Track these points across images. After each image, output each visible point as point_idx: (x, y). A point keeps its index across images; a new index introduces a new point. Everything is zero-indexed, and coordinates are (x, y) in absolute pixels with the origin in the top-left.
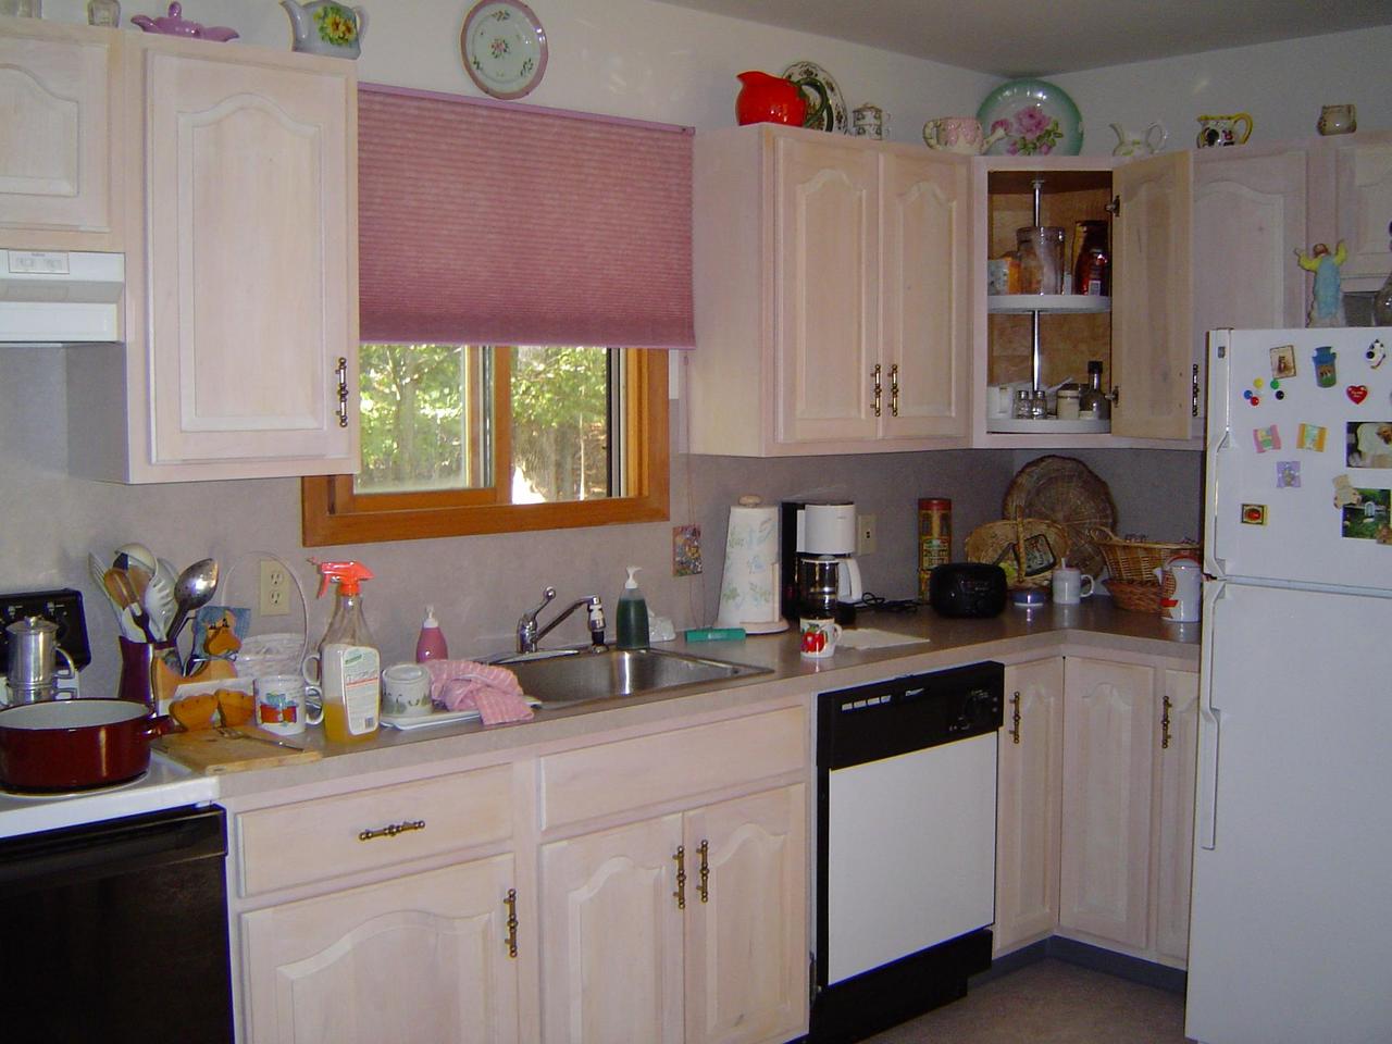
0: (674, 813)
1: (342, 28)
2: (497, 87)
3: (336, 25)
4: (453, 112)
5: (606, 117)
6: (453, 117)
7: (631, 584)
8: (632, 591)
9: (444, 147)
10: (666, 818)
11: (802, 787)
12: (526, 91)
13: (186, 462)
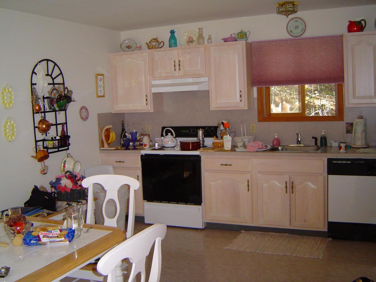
0: (287, 175)
1: (242, 36)
2: (295, 35)
3: (241, 36)
4: (283, 42)
5: (326, 36)
6: (283, 43)
7: (323, 134)
8: (323, 135)
9: (281, 49)
10: (285, 176)
11: (322, 177)
12: (301, 35)
13: (217, 107)
